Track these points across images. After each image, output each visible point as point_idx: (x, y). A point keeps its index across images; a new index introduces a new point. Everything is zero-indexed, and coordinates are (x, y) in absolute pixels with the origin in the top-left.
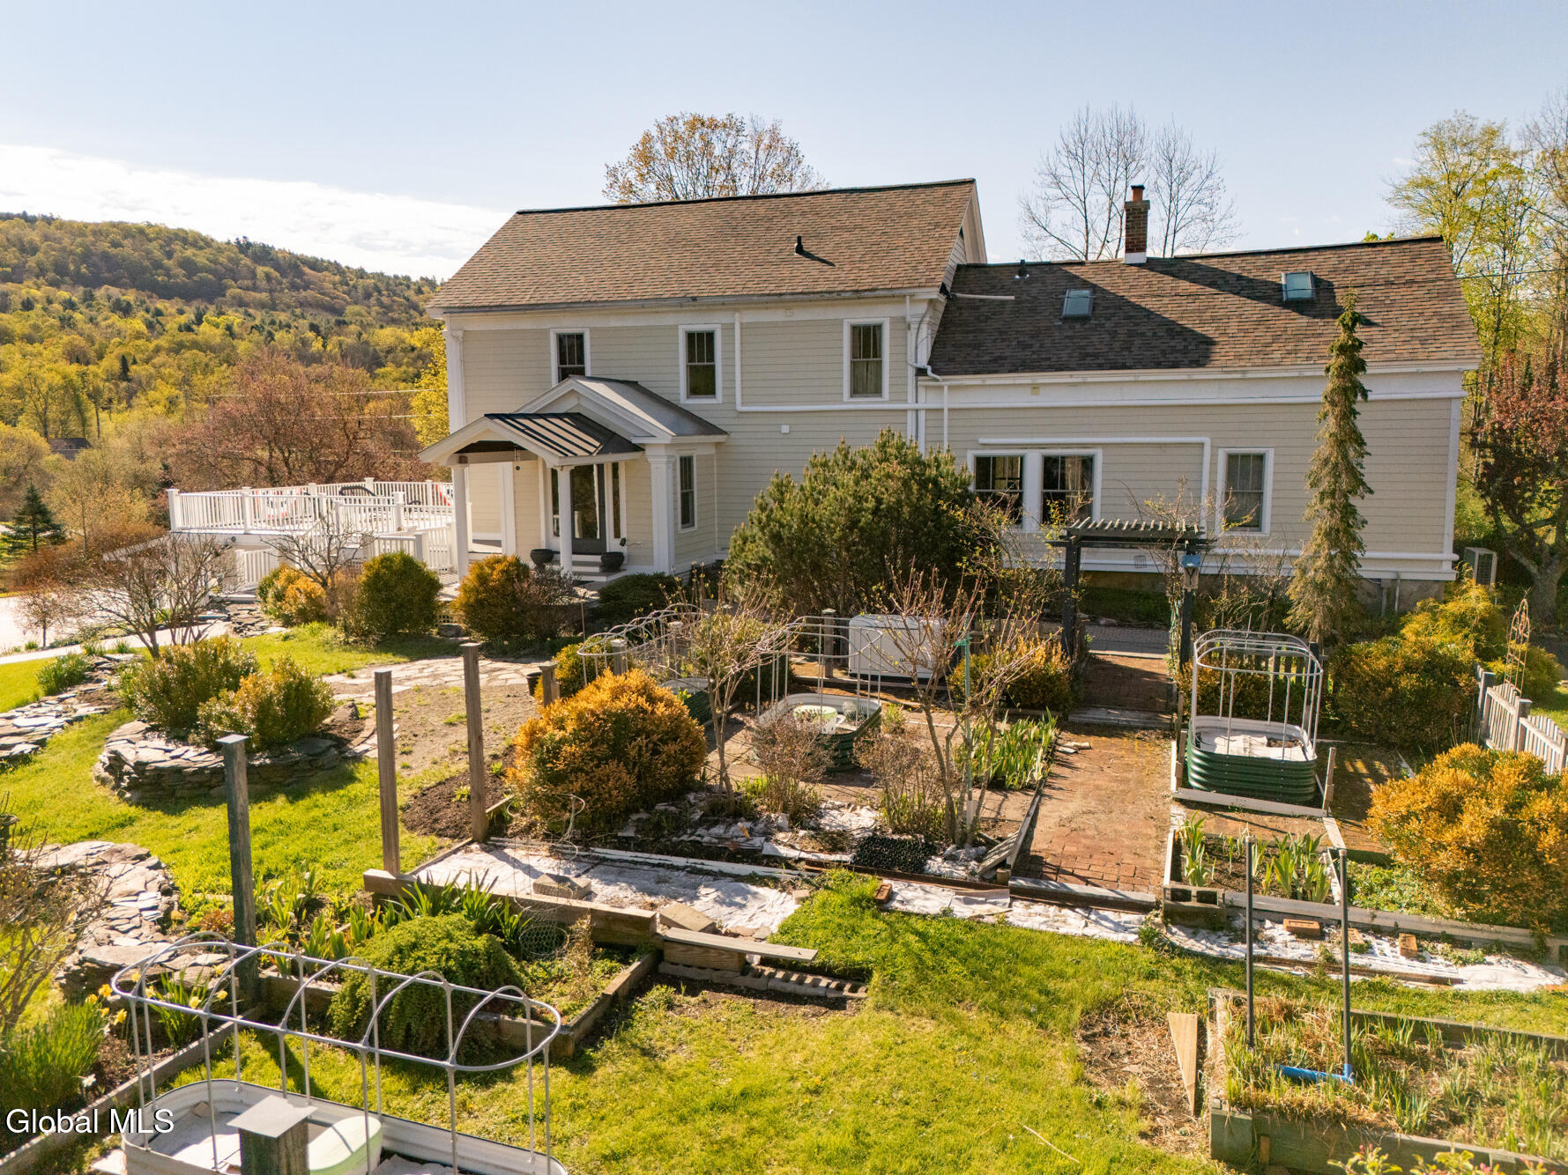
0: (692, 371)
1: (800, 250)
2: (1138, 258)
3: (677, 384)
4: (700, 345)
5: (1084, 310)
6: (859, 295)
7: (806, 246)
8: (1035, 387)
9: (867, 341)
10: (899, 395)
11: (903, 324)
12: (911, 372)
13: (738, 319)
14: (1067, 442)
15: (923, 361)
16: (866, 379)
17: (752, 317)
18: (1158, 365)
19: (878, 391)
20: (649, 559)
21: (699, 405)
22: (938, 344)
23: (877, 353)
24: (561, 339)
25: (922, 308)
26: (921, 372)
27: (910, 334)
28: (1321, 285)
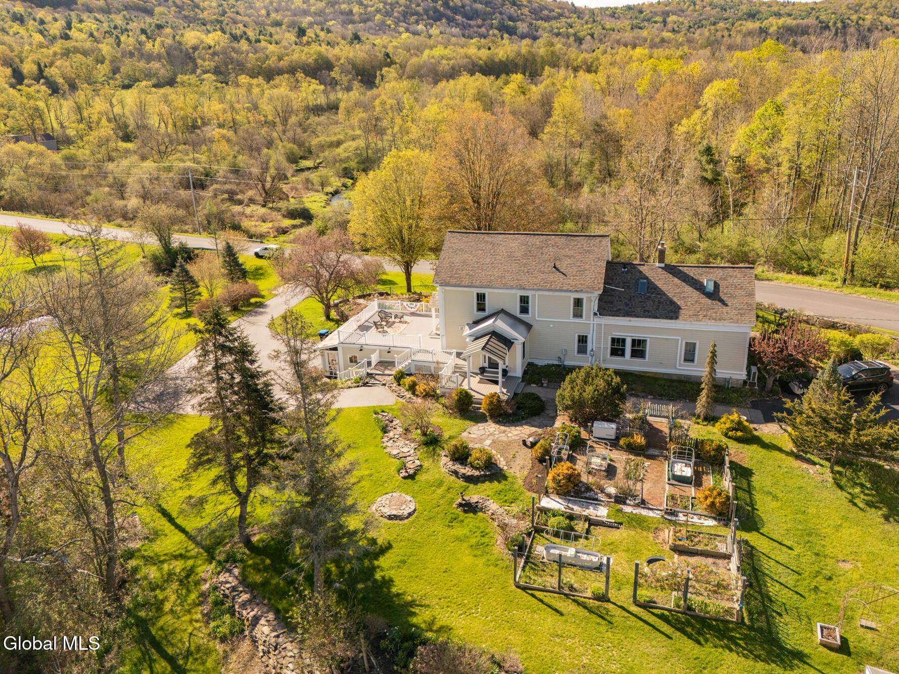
0: (521, 307)
1: (555, 267)
2: (663, 265)
3: (516, 311)
4: (524, 300)
5: (644, 290)
6: (576, 290)
7: (557, 265)
8: (630, 321)
9: (578, 303)
10: (588, 318)
11: (589, 299)
12: (592, 314)
13: (537, 293)
14: (638, 336)
15: (596, 309)
16: (578, 314)
17: (541, 293)
19: (581, 317)
20: (515, 372)
21: (523, 317)
22: (600, 306)
23: (582, 306)
24: (478, 294)
25: (594, 296)
26: (595, 314)
27: (591, 303)
28: (716, 285)
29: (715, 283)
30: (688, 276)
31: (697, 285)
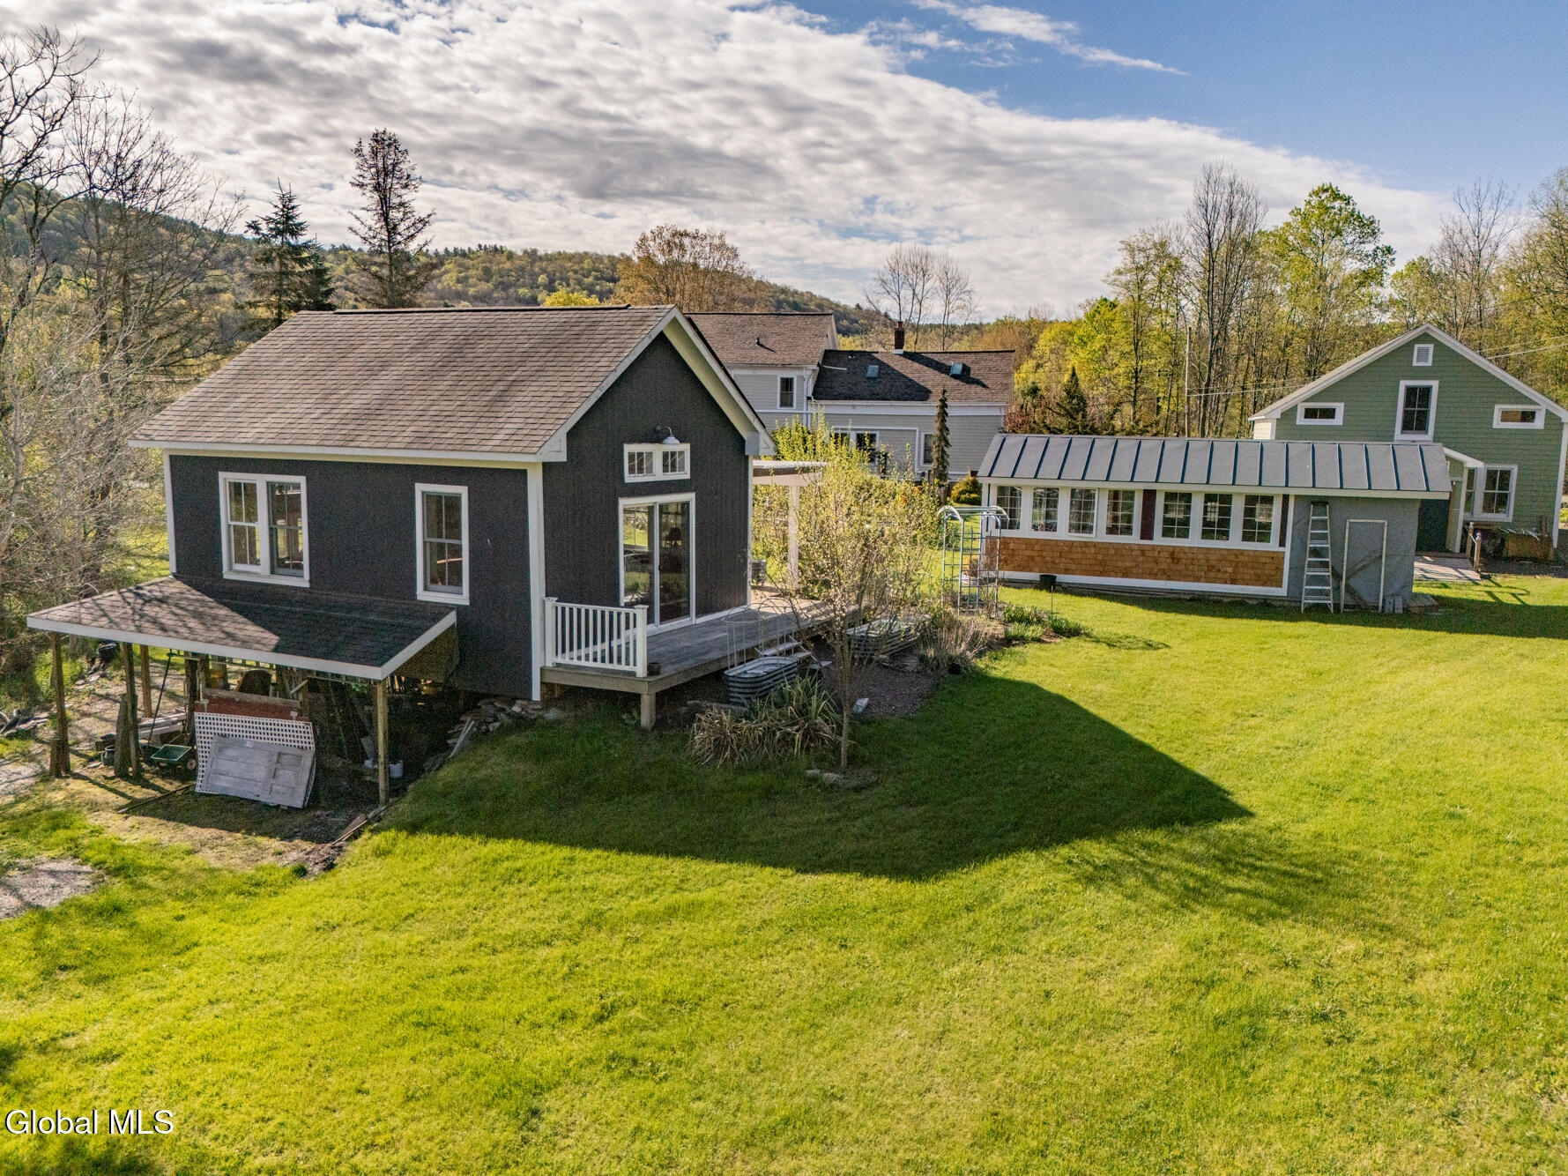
1: (759, 343)
2: (900, 351)
5: (875, 375)
6: (784, 366)
7: (761, 341)
8: (854, 406)
9: (787, 384)
10: (800, 406)
11: (802, 378)
12: (805, 398)
14: (866, 429)
15: (810, 394)
16: (786, 401)
17: (739, 372)
18: (899, 399)
19: (791, 405)
22: (816, 387)
23: (791, 389)
25: (810, 372)
26: (809, 398)
27: (805, 382)
28: (966, 369)
29: (964, 366)
30: (933, 361)
31: (943, 369)
